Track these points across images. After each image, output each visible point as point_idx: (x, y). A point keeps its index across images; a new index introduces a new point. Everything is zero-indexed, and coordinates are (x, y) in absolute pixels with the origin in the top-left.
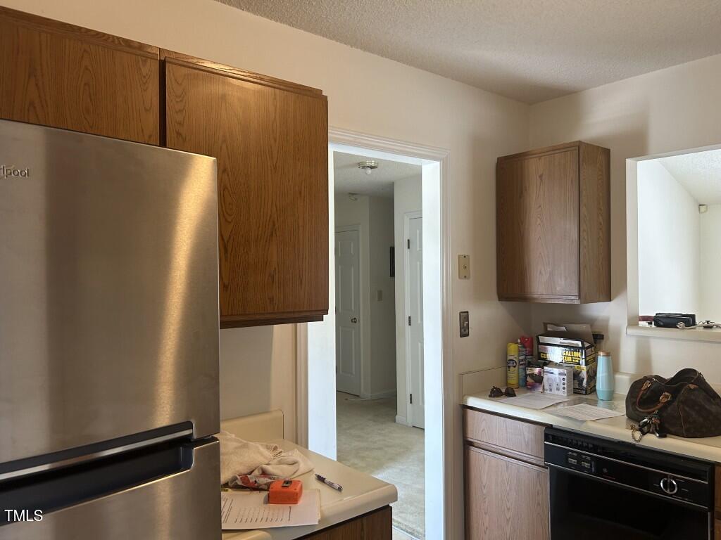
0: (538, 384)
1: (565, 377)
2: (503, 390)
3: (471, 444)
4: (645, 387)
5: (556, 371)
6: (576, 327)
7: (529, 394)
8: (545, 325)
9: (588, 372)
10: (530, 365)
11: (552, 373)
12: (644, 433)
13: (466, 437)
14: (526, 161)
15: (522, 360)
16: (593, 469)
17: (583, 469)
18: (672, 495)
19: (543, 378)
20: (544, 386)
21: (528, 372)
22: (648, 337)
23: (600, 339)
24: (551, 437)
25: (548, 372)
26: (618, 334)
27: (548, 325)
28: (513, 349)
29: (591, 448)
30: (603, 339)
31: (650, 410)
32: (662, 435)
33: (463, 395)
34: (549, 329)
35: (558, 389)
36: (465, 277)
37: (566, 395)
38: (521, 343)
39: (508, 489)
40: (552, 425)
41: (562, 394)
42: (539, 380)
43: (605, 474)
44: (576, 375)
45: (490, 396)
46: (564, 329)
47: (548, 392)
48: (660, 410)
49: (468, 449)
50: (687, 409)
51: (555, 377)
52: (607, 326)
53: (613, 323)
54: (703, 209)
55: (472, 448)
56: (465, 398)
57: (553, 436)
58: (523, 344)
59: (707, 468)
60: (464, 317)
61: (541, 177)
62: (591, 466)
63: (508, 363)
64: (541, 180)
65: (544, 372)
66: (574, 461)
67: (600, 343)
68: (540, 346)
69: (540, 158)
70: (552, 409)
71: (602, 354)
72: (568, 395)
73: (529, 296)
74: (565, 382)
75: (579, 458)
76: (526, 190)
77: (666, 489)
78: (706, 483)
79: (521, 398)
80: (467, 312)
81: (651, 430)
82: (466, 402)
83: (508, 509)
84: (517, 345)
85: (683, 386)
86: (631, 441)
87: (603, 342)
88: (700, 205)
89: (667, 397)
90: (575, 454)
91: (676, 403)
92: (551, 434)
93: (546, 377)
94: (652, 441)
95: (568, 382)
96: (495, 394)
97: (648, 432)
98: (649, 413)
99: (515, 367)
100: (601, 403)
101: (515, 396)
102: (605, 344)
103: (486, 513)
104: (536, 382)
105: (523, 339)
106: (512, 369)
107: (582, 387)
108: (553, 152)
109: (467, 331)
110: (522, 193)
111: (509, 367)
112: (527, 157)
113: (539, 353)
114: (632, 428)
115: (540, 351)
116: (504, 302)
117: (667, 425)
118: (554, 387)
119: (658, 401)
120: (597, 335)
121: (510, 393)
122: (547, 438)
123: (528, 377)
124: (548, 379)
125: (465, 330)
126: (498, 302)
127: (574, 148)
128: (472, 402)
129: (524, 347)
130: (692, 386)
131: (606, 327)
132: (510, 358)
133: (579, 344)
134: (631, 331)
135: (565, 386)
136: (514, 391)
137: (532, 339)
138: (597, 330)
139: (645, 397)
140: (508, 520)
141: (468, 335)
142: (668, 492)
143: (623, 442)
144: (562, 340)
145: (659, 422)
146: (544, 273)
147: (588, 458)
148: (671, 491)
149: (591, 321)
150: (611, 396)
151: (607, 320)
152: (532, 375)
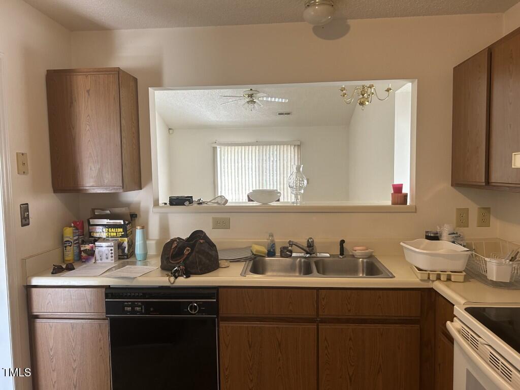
0: (90, 257)
1: (112, 248)
2: (64, 266)
3: (37, 317)
4: (174, 246)
5: (104, 244)
6: (117, 210)
7: (84, 266)
8: (93, 210)
9: (128, 242)
10: (84, 242)
11: (101, 247)
12: (176, 278)
13: (32, 312)
14: (75, 76)
15: (76, 240)
16: (143, 311)
17: (136, 312)
18: (194, 314)
19: (95, 251)
20: (95, 258)
21: (82, 249)
22: (167, 213)
23: (135, 217)
24: (110, 295)
25: (99, 247)
26: (147, 212)
27: (96, 211)
28: (69, 233)
29: (141, 296)
30: (137, 217)
31: (178, 261)
32: (188, 277)
33: (27, 276)
34: (96, 214)
35: (107, 258)
36: (24, 173)
37: (113, 261)
38: (74, 227)
39: (73, 345)
40: (109, 286)
41: (111, 262)
42: (91, 253)
43: (152, 312)
44: (120, 246)
45: (53, 273)
46: (108, 212)
47: (100, 261)
48: (184, 260)
49: (34, 322)
50: (200, 256)
51: (104, 249)
52: (139, 206)
53: (143, 205)
54: (171, 131)
55: (38, 320)
56: (29, 279)
57: (112, 294)
58: (76, 227)
59: (215, 291)
60: (25, 208)
61: (88, 91)
62: (142, 309)
63: (63, 244)
64: (89, 95)
65: (95, 247)
66: (129, 309)
67: (135, 220)
68: (90, 227)
69: (87, 76)
70: (107, 274)
71: (139, 227)
72: (115, 262)
73: (82, 188)
74: (113, 252)
75: (133, 305)
76: (76, 101)
77: (192, 311)
78: (215, 300)
79: (79, 269)
80: (27, 204)
81: (180, 274)
82: (30, 282)
83: (75, 361)
84: (71, 228)
85: (196, 242)
86: (168, 284)
87: (137, 220)
88: (170, 129)
89: (188, 250)
90: (130, 303)
91: (194, 254)
92: (110, 292)
93: (97, 250)
94: (182, 281)
95: (115, 251)
96: (57, 270)
97: (179, 276)
98: (178, 263)
99: (70, 246)
100: (139, 263)
101: (74, 269)
102: (139, 220)
103: (53, 371)
104: (89, 255)
105: (74, 223)
106: (68, 248)
107: (124, 255)
108: (98, 73)
109: (27, 220)
110: (72, 103)
111: (66, 247)
112: (75, 74)
113: (90, 233)
114: (168, 275)
115: (90, 231)
116: (59, 194)
117: (189, 269)
118: (104, 256)
119: (183, 254)
120: (133, 215)
121: (70, 268)
122: (107, 296)
123: (82, 253)
124: (99, 252)
125: (26, 220)
126: (53, 194)
127: (115, 72)
128: (35, 281)
129: (77, 229)
130: (202, 241)
131: (138, 208)
132: (65, 239)
133: (122, 222)
134: (156, 210)
135: (113, 255)
136: (73, 266)
137: (83, 222)
138: (133, 211)
139: (174, 253)
140: (74, 370)
141: (28, 224)
142: (193, 313)
143: (162, 286)
144: (108, 221)
145: (184, 268)
146: (93, 169)
147: (140, 304)
148: (195, 311)
149: (128, 205)
150: (145, 256)
151: (139, 203)
152: (85, 251)
